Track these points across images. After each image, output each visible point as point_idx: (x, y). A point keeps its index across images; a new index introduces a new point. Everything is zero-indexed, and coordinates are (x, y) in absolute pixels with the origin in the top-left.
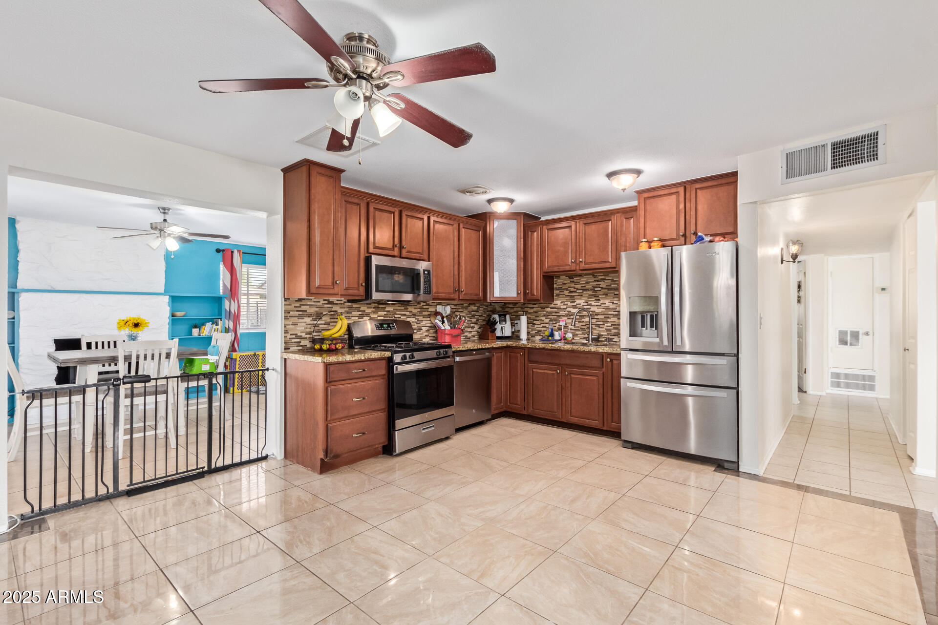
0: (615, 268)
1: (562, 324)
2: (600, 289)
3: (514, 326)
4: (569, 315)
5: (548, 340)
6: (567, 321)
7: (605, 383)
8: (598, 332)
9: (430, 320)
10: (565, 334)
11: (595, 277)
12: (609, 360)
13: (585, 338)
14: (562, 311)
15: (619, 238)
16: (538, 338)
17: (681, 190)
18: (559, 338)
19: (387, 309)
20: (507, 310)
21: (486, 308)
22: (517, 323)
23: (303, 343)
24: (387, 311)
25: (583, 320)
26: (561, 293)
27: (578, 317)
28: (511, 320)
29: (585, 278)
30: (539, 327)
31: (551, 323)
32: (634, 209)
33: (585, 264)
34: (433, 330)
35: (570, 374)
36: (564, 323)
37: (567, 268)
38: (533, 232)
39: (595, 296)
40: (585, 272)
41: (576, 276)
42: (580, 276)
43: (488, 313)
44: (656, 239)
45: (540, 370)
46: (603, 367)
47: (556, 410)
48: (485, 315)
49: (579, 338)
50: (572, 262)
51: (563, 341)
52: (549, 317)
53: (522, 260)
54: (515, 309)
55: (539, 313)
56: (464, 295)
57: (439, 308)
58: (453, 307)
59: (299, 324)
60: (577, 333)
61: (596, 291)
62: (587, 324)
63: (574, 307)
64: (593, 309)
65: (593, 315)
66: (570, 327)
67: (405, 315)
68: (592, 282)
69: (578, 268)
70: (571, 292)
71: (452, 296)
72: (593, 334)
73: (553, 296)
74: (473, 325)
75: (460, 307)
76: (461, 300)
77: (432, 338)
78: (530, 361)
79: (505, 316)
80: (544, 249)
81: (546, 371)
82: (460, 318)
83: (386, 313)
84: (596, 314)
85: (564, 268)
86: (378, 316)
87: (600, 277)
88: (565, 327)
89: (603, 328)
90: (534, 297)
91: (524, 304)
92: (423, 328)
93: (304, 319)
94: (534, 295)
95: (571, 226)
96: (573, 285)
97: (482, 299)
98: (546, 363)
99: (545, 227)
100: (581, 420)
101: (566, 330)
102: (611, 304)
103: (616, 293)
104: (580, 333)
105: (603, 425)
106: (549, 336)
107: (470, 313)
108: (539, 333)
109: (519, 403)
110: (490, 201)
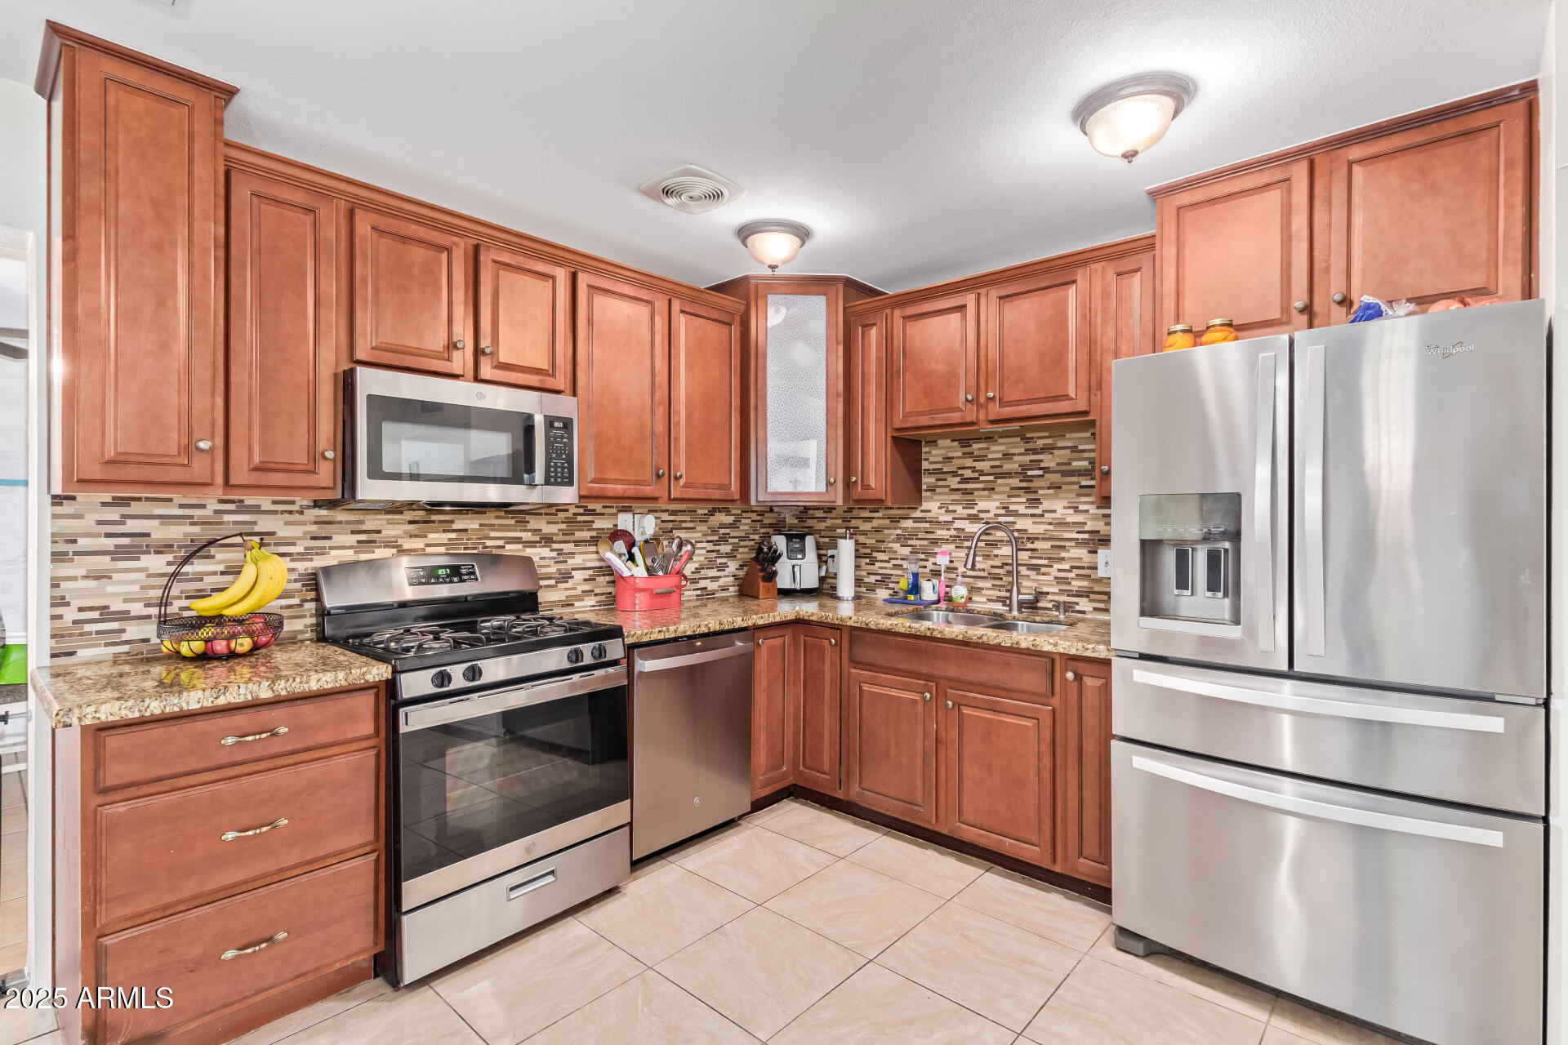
0: (1085, 413)
1: (942, 561)
2: (1040, 472)
3: (826, 562)
4: (960, 538)
5: (904, 601)
6: (954, 554)
7: (1058, 741)
8: (1035, 585)
9: (597, 553)
10: (950, 587)
11: (1028, 440)
12: (1070, 675)
13: (1000, 600)
14: (942, 529)
15: (1099, 331)
16: (883, 594)
17: (1300, 173)
18: (934, 597)
19: (457, 526)
20: (810, 523)
21: (759, 518)
22: (833, 557)
23: (133, 631)
24: (460, 530)
25: (996, 552)
26: (940, 483)
27: (980, 544)
28: (819, 547)
29: (1001, 444)
30: (886, 568)
31: (914, 557)
32: (1147, 245)
33: (1003, 404)
34: (608, 578)
35: (958, 705)
36: (947, 558)
37: (956, 417)
38: (866, 326)
39: (1027, 490)
40: (1000, 428)
41: (978, 440)
42: (989, 438)
43: (762, 531)
44: (1218, 321)
45: (878, 688)
46: (1053, 694)
47: (919, 800)
48: (756, 537)
49: (984, 600)
50: (967, 400)
51: (943, 605)
52: (910, 542)
53: (841, 399)
54: (829, 523)
55: (886, 531)
56: (684, 486)
57: (624, 521)
58: (666, 517)
59: (116, 577)
60: (980, 584)
61: (1030, 479)
62: (1007, 564)
63: (973, 518)
64: (1021, 524)
65: (1021, 541)
66: (961, 569)
67: (518, 540)
68: (1020, 454)
69: (982, 417)
70: (965, 480)
71: (648, 490)
72: (1022, 591)
73: (920, 491)
74: (724, 560)
75: (688, 518)
76: (676, 500)
77: (603, 598)
78: (856, 663)
79: (802, 537)
80: (895, 369)
81: (894, 693)
82: (680, 547)
83: (453, 535)
84: (1029, 538)
85: (946, 418)
86: (428, 545)
87: (1040, 443)
88: (949, 569)
89: (1049, 574)
90: (870, 495)
91: (850, 510)
92: (574, 573)
93: (138, 559)
94: (866, 487)
95: (964, 306)
96: (969, 462)
97: (737, 496)
98: (897, 672)
99: (897, 313)
100: (989, 838)
101: (953, 576)
102: (1071, 511)
103: (1084, 483)
104: (988, 584)
105: (1054, 861)
106: (910, 592)
107: (714, 531)
108: (884, 581)
109: (826, 767)
110: (745, 233)
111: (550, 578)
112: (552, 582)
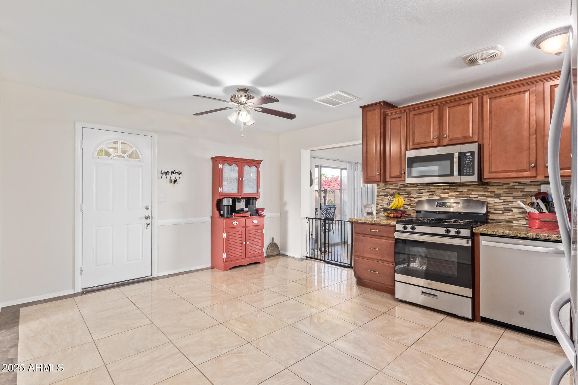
24: (460, 192)
57: (545, 188)
59: (384, 200)
67: (484, 195)
93: (387, 197)
110: (537, 43)
111: (500, 210)
112: (501, 212)
